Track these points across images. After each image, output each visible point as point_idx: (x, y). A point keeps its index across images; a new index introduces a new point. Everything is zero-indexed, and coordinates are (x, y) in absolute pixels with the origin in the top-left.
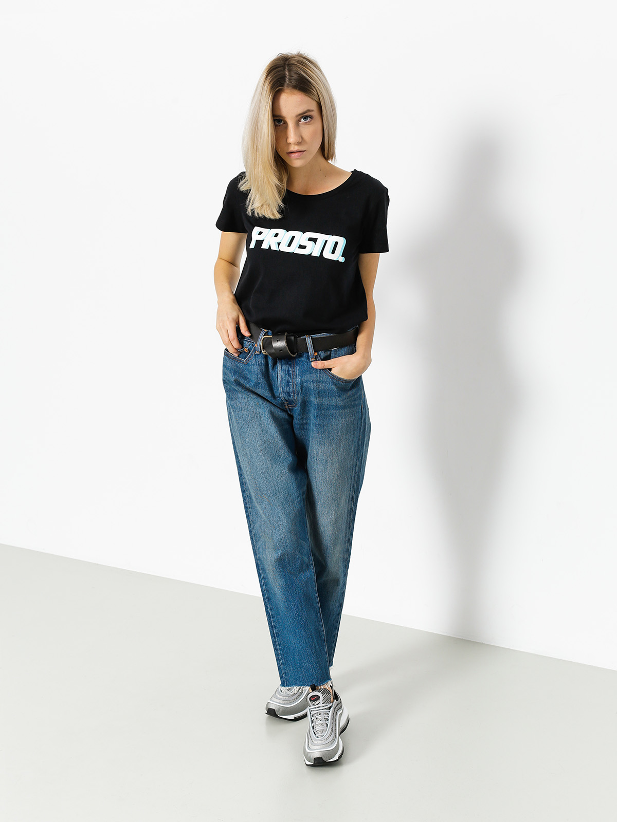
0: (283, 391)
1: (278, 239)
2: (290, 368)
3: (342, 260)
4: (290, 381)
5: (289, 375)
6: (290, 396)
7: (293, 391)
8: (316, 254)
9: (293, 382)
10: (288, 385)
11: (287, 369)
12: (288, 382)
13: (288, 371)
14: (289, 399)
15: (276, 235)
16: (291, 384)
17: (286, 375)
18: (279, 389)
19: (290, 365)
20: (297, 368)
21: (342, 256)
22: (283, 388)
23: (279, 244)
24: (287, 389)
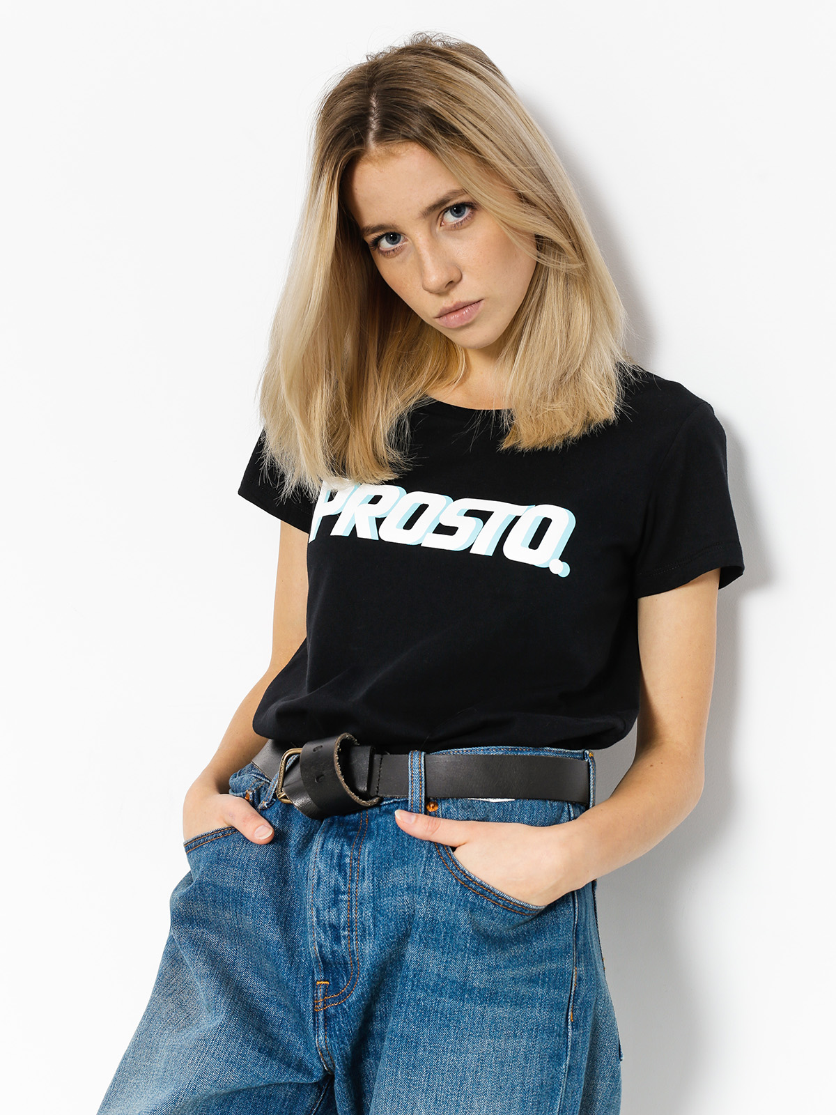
0: (318, 922)
1: (378, 510)
2: (346, 847)
3: (561, 569)
4: (343, 888)
5: (341, 868)
6: (337, 939)
7: (350, 925)
8: (484, 547)
9: (349, 892)
10: (336, 902)
11: (337, 851)
12: (337, 892)
13: (341, 856)
14: (333, 952)
15: (376, 500)
16: (345, 897)
17: (332, 867)
18: (309, 913)
19: (350, 840)
20: (367, 847)
21: (562, 559)
22: (318, 910)
23: (379, 521)
24: (329, 916)
